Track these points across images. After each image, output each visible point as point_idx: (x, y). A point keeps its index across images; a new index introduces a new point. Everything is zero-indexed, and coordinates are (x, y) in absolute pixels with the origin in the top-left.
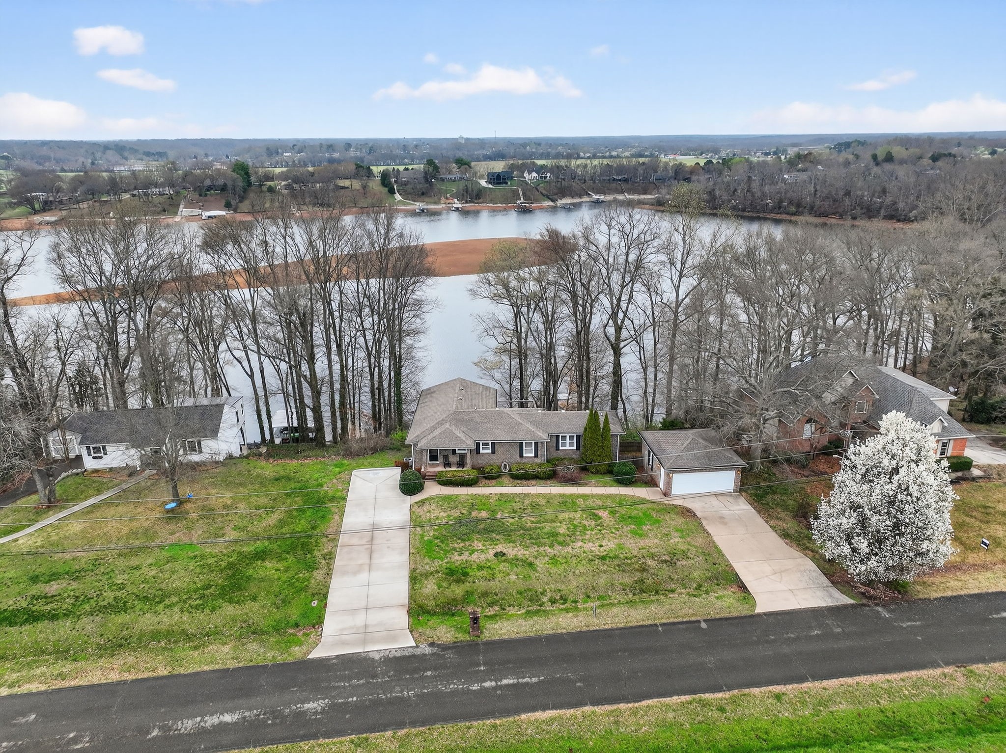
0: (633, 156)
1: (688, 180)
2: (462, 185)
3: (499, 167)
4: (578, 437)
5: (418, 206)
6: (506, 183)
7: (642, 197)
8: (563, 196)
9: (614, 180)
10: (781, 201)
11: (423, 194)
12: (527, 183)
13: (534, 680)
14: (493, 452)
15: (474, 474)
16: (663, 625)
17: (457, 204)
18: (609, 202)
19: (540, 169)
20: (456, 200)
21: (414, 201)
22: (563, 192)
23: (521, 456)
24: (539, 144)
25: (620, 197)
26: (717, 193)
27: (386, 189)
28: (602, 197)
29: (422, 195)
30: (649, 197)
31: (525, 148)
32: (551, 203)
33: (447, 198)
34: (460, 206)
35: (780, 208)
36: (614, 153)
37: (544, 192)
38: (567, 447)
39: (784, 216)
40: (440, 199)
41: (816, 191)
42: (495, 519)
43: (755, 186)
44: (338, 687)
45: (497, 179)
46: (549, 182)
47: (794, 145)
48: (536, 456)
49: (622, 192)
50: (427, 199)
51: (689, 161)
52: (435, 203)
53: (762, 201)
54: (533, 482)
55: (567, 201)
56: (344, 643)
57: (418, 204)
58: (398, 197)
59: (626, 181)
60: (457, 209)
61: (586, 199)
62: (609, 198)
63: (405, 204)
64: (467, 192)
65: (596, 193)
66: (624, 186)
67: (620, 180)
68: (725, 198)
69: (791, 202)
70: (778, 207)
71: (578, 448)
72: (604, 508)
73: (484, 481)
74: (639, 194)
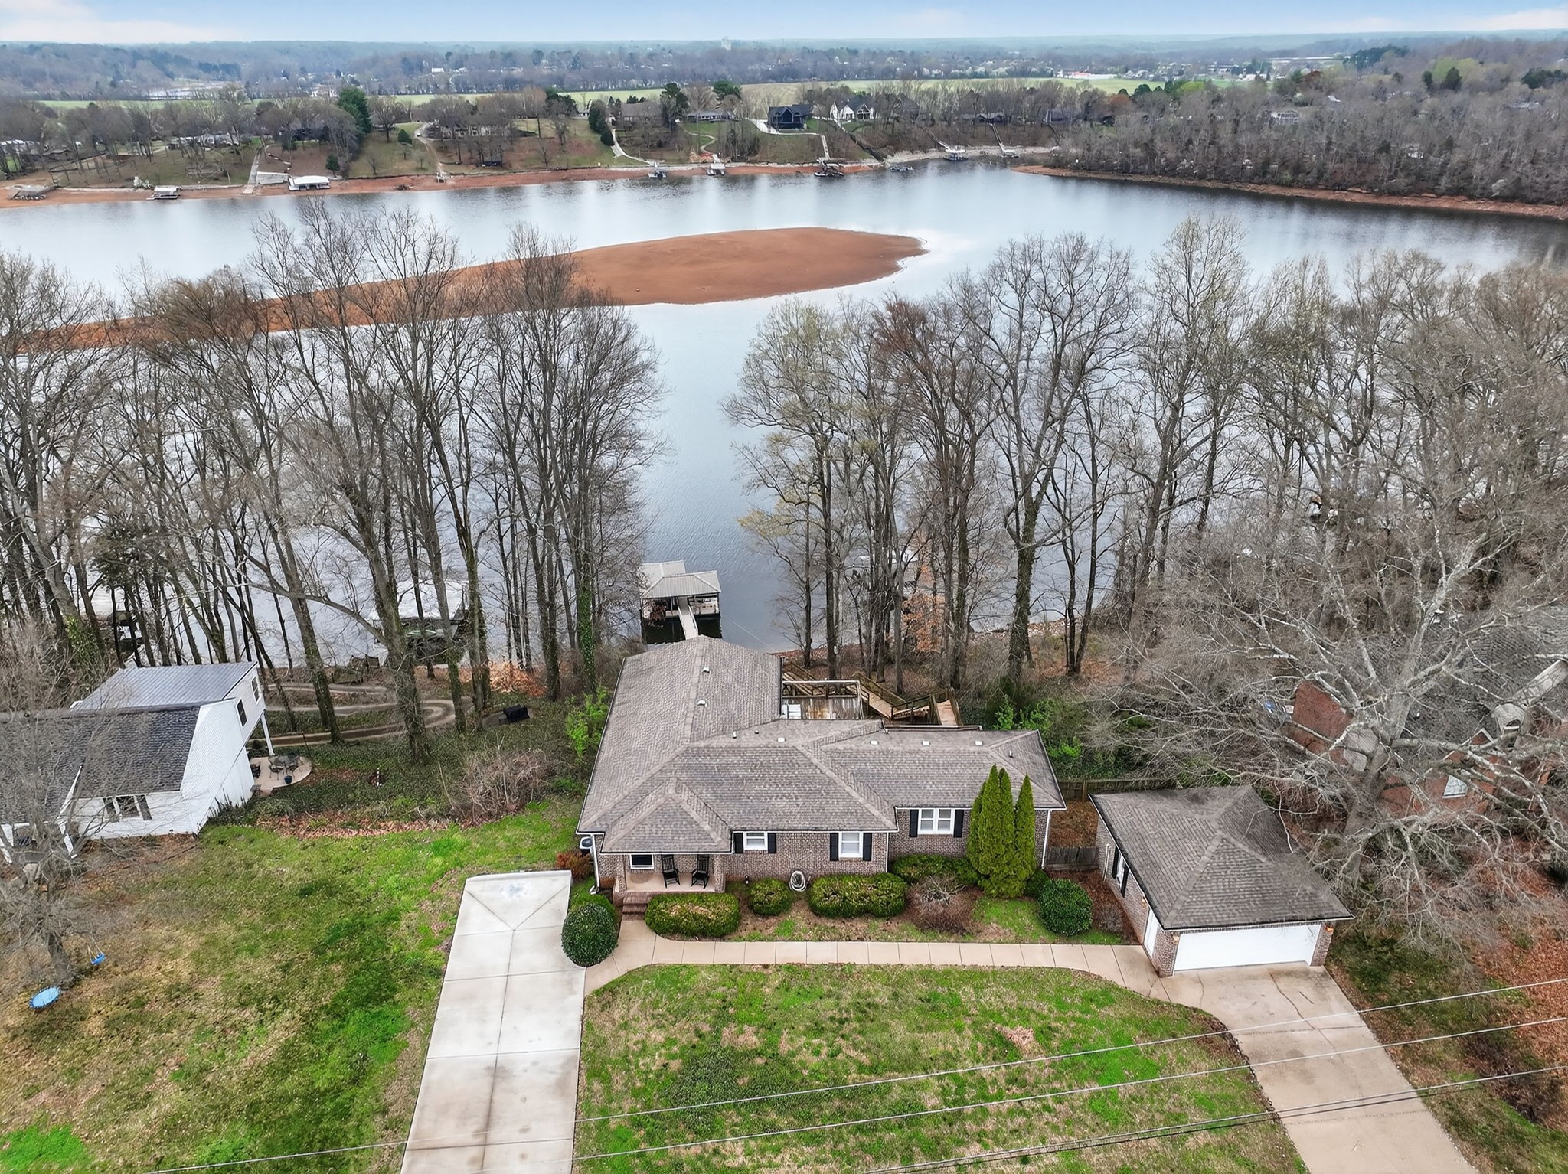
0: (1011, 74)
1: (1108, 121)
2: (725, 127)
3: (787, 95)
4: (960, 815)
5: (653, 166)
6: (800, 126)
7: (1029, 150)
8: (897, 149)
9: (983, 120)
10: (1267, 162)
11: (660, 145)
12: (836, 127)
15: (727, 907)
17: (719, 165)
18: (973, 159)
19: (858, 101)
20: (715, 156)
21: (645, 158)
22: (896, 143)
23: (834, 857)
24: (855, 52)
25: (992, 151)
26: (1159, 145)
27: (599, 137)
28: (960, 151)
29: (658, 147)
30: (1041, 150)
31: (831, 60)
32: (875, 163)
33: (700, 153)
34: (721, 167)
35: (1265, 173)
36: (980, 69)
37: (865, 143)
38: (935, 831)
39: (1273, 190)
40: (688, 154)
41: (1330, 143)
42: (775, 1056)
43: (1225, 133)
45: (785, 119)
46: (873, 124)
47: (1283, 54)
48: (867, 856)
49: (996, 143)
50: (666, 155)
51: (1108, 84)
52: (681, 162)
53: (1235, 160)
55: (902, 158)
57: (651, 163)
58: (618, 150)
59: (1001, 121)
60: (718, 172)
61: (933, 154)
62: (974, 152)
63: (630, 163)
64: (734, 142)
65: (954, 142)
66: (1000, 131)
67: (992, 121)
68: (1171, 155)
69: (1284, 164)
70: (1262, 173)
71: (958, 833)
72: (1022, 1015)
73: (751, 923)
74: (1025, 146)
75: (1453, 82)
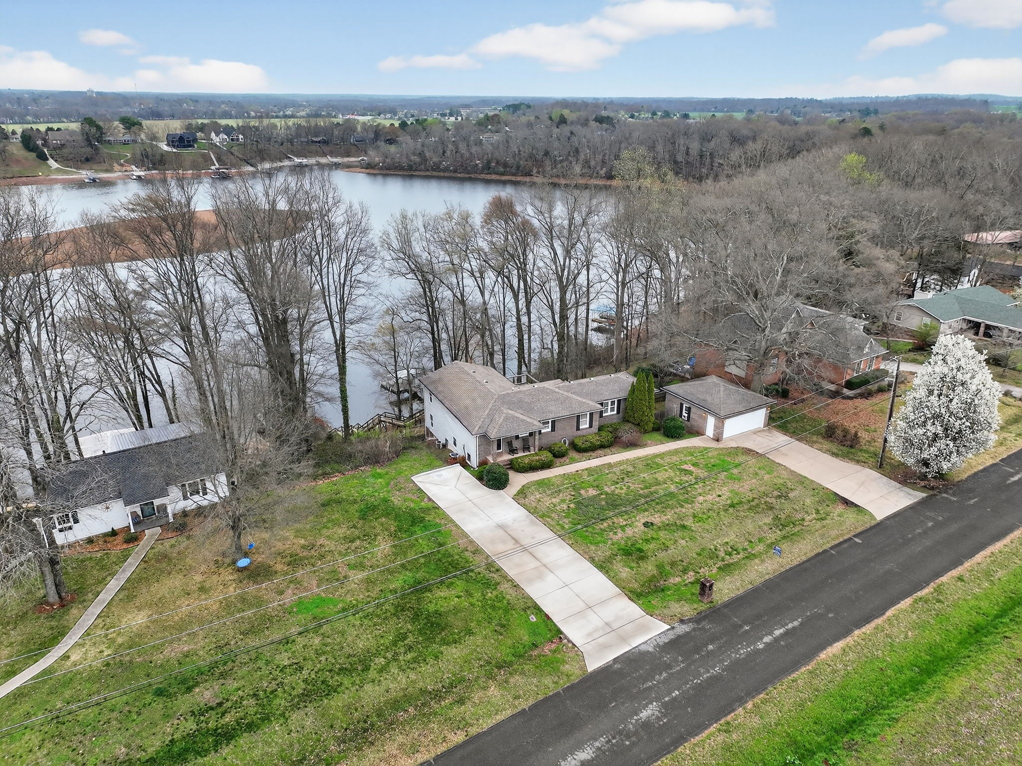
0: (309, 116)
1: (391, 141)
2: (138, 149)
3: (176, 126)
4: (619, 401)
5: (85, 174)
6: (192, 146)
7: (346, 160)
8: (263, 159)
9: (313, 142)
10: (489, 162)
11: (87, 160)
12: (216, 145)
13: (796, 623)
14: (553, 429)
15: (546, 456)
16: (832, 548)
17: (138, 172)
18: (312, 165)
19: (228, 130)
20: (134, 167)
21: (78, 168)
22: (263, 155)
23: (578, 429)
24: (197, 101)
25: (323, 160)
26: (427, 154)
27: (34, 155)
28: (305, 161)
29: (87, 161)
30: (353, 159)
31: (181, 105)
32: (251, 169)
33: (122, 165)
34: (142, 173)
35: (489, 168)
36: (289, 113)
37: (240, 156)
38: (609, 413)
39: (494, 177)
40: (112, 166)
41: (519, 151)
42: (607, 494)
43: (463, 147)
44: (650, 688)
45: (182, 141)
46: (244, 145)
47: (466, 106)
48: (591, 426)
49: (324, 155)
50: (95, 166)
51: (385, 122)
52: (107, 171)
53: (471, 161)
54: (600, 452)
55: (267, 165)
56: (605, 647)
57: (84, 172)
58: (51, 162)
59: (325, 142)
60: (139, 177)
61: (286, 163)
62: (312, 161)
63: (66, 173)
64: (147, 157)
65: (298, 156)
66: (326, 148)
67: (319, 142)
68: (436, 159)
69: (497, 163)
70: (487, 168)
71: (618, 412)
72: (683, 462)
73: (558, 461)
74: (343, 157)
75: (563, 121)
